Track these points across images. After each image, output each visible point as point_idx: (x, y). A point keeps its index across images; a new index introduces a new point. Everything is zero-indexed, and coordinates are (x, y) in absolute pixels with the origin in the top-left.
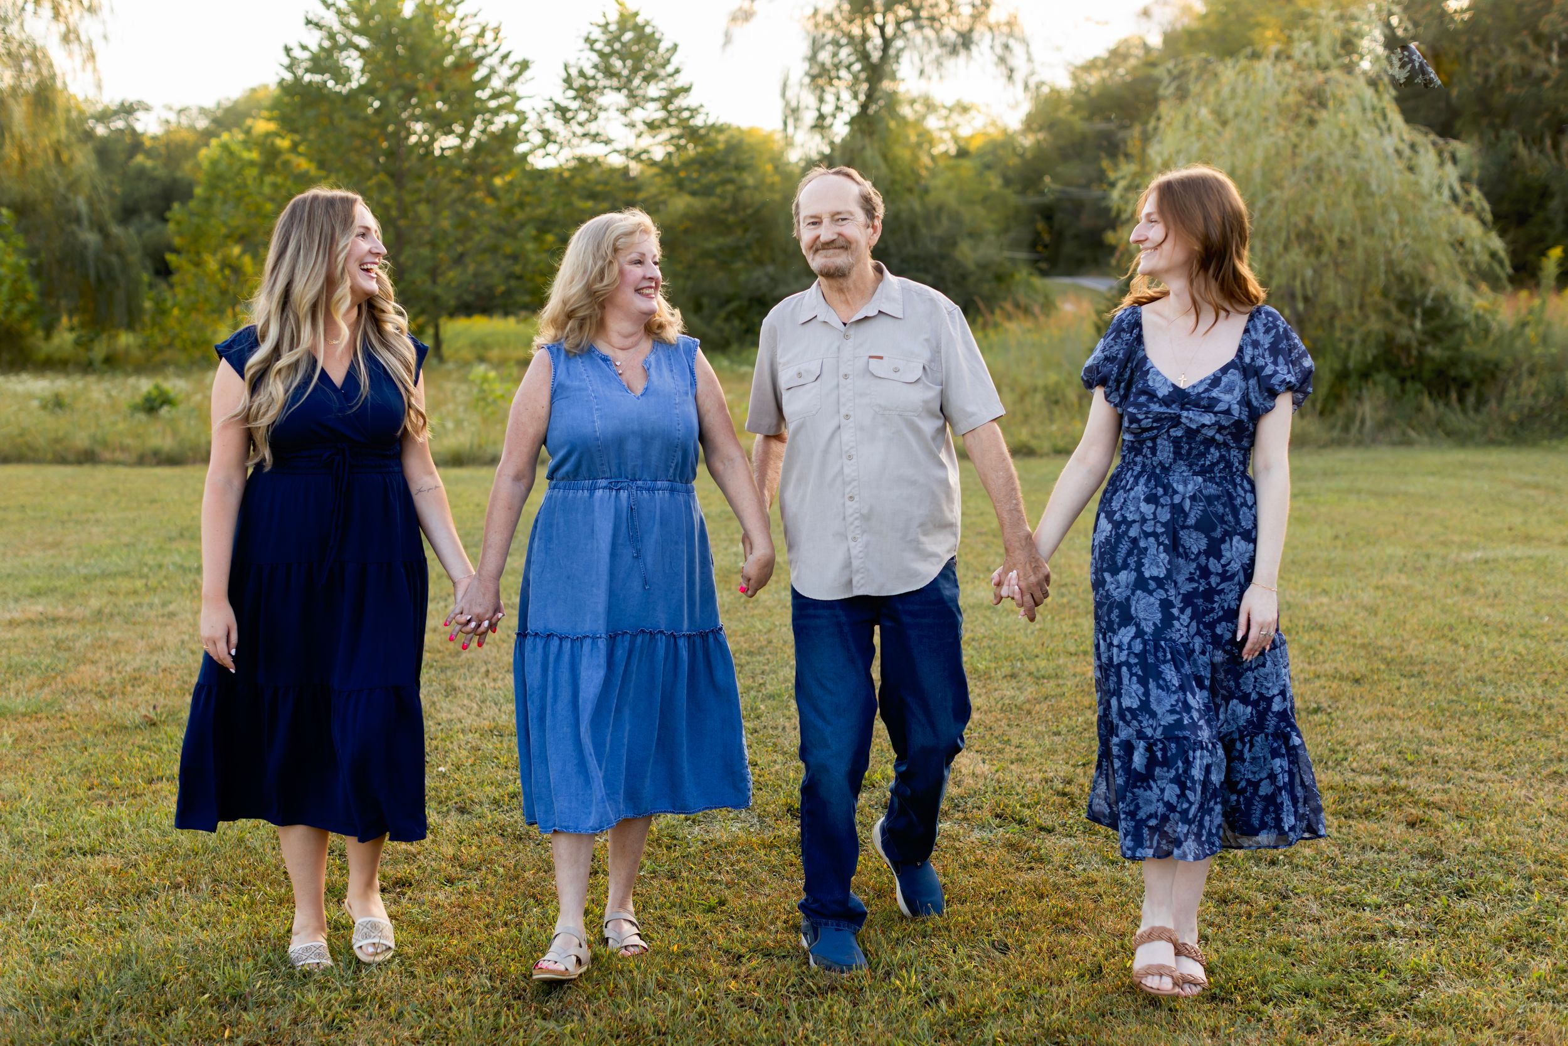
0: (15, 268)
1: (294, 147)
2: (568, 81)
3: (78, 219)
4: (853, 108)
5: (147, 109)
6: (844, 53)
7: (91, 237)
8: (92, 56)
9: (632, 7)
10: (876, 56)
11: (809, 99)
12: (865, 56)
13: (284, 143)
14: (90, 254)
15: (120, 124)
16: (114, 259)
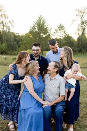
0: (6, 46)
1: (31, 35)
2: (55, 30)
3: (11, 41)
4: (82, 33)
5: (20, 33)
6: (81, 28)
7: (12, 43)
8: (13, 27)
9: (61, 23)
10: (84, 28)
11: (78, 32)
12: (83, 28)
13: (30, 35)
14: (12, 44)
15: (18, 34)
16: (14, 45)
